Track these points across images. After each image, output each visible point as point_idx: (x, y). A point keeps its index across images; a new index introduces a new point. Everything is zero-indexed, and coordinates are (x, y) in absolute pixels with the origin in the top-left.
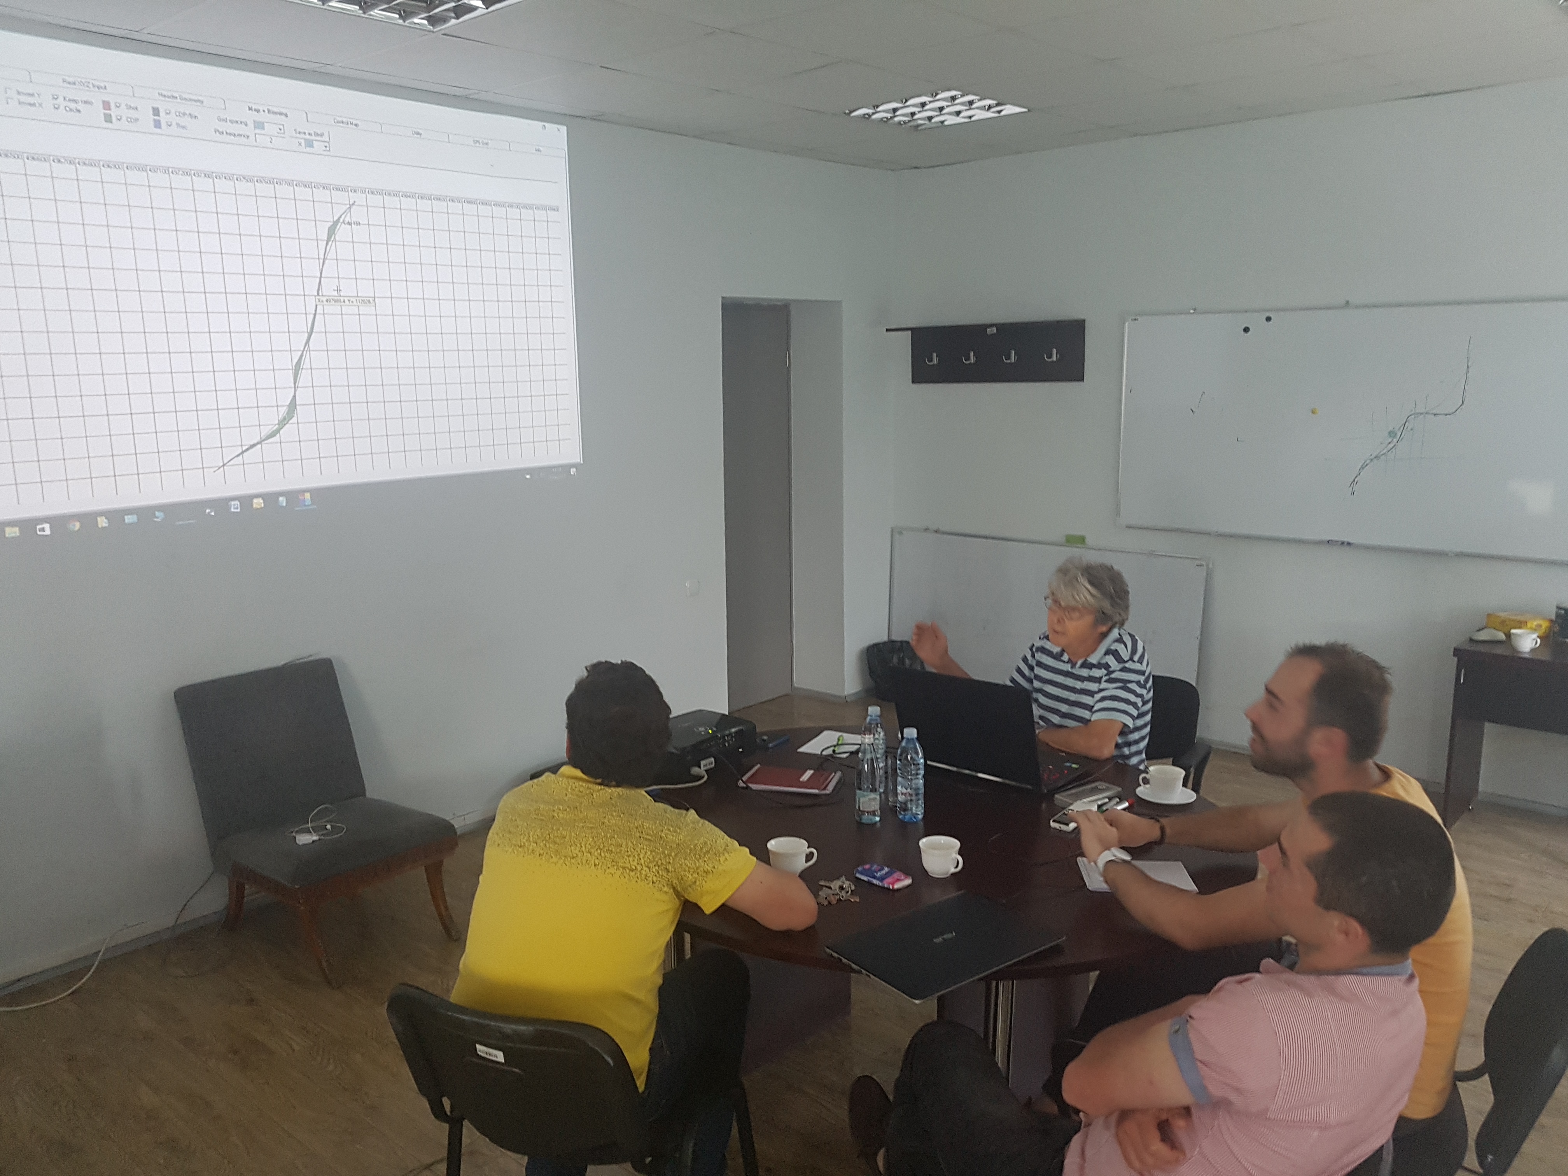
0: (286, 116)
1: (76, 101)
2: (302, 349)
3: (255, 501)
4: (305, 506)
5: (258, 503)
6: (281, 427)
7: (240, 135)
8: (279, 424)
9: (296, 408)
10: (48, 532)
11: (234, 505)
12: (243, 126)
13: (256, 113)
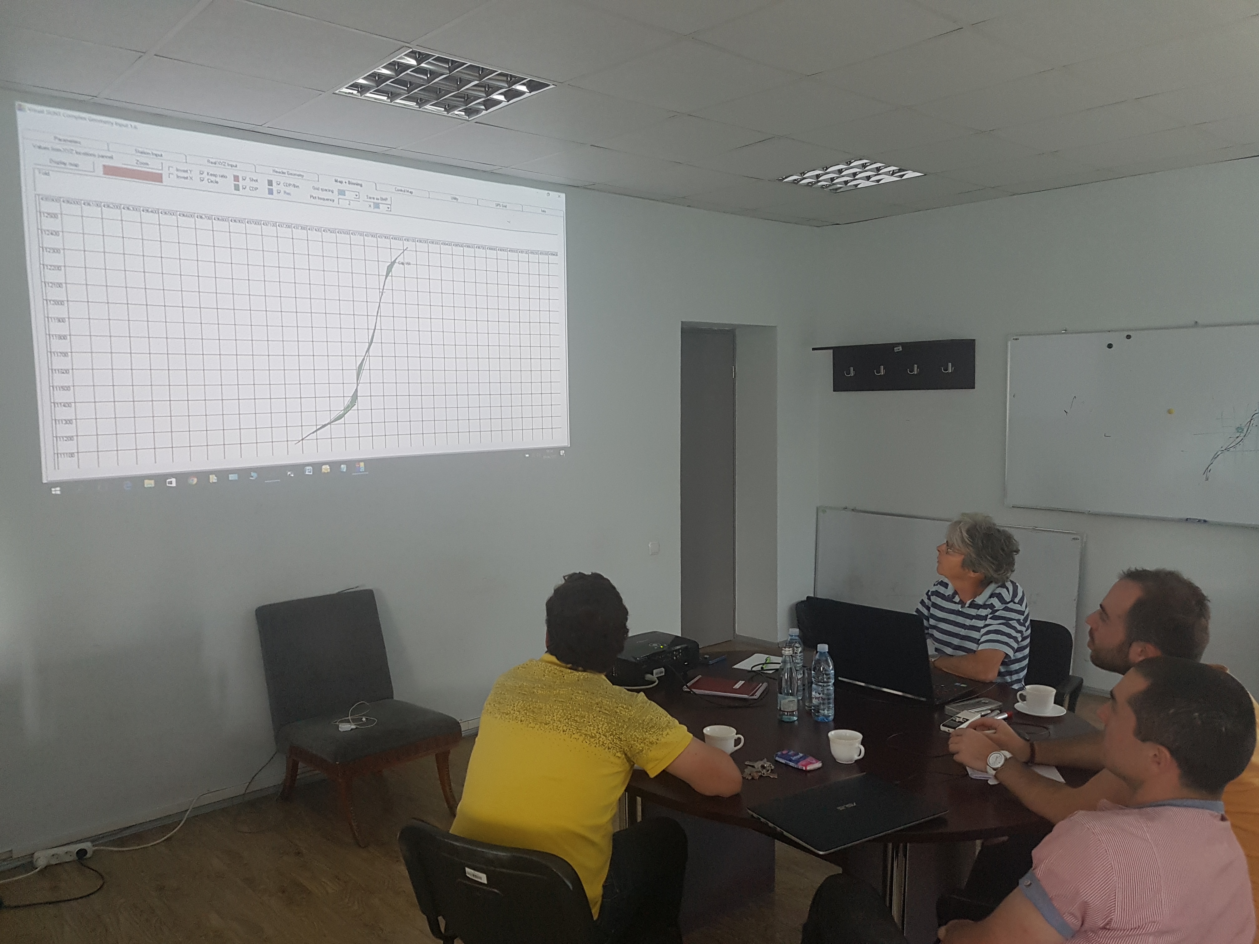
0: (361, 186)
1: (215, 176)
2: (364, 355)
3: (324, 467)
4: (361, 472)
5: (326, 468)
6: (345, 412)
7: (327, 200)
8: (344, 410)
9: (357, 399)
10: (174, 485)
11: (308, 469)
12: (330, 193)
13: (340, 184)
